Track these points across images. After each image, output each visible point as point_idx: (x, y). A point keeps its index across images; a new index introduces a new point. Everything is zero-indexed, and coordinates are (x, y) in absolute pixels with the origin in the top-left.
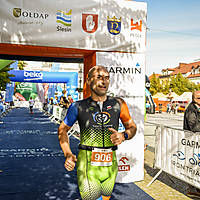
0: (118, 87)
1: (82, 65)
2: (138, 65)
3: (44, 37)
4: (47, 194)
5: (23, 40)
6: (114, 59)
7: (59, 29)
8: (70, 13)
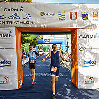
2: (97, 34)
4: (58, 93)
5: (45, 25)
6: (86, 32)
7: (60, 20)
8: (64, 12)
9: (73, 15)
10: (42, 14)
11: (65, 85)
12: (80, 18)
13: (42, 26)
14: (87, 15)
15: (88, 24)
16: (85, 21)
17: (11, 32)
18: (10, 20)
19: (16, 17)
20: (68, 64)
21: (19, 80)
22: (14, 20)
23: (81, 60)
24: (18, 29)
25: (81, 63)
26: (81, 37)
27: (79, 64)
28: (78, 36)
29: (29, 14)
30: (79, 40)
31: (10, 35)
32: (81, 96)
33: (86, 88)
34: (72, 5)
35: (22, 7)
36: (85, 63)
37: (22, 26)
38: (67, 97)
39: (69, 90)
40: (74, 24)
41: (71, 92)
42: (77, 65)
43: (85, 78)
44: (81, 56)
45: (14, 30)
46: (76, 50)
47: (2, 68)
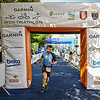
0: (98, 45)
1: (80, 35)
4: (66, 93)
5: (54, 25)
7: (69, 19)
8: (74, 11)
9: (83, 15)
10: (51, 14)
11: (74, 85)
12: (90, 18)
13: (51, 26)
14: (98, 14)
15: (98, 23)
16: (95, 21)
17: (20, 32)
18: (20, 20)
19: (26, 16)
20: (77, 64)
21: (28, 80)
22: (23, 20)
23: (90, 61)
24: (28, 28)
25: (90, 63)
26: (91, 37)
27: (88, 64)
28: (88, 35)
29: (38, 14)
30: (89, 40)
31: (20, 34)
32: (90, 97)
33: (95, 89)
34: (82, 4)
35: (31, 7)
36: (95, 63)
37: (31, 25)
38: (76, 97)
39: (78, 91)
40: (84, 24)
41: (80, 92)
42: (87, 65)
43: (94, 78)
44: (91, 56)
45: (23, 30)
46: (86, 50)
47: (12, 67)
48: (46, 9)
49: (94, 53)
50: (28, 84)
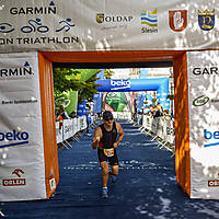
0: (214, 90)
3: (129, 41)
4: (138, 208)
5: (108, 46)
6: (208, 58)
7: (144, 31)
8: (155, 12)
11: (159, 190)
13: (100, 47)
14: (212, 18)
15: (213, 40)
16: (205, 32)
17: (27, 64)
18: (26, 36)
19: (39, 26)
21: (48, 178)
22: (34, 35)
23: (196, 129)
24: (45, 56)
25: (196, 135)
26: (197, 72)
29: (69, 20)
30: (192, 80)
35: (52, 4)
36: (208, 136)
37: (53, 47)
38: (160, 217)
39: (166, 202)
41: (171, 205)
42: (188, 140)
43: (206, 172)
44: (197, 117)
45: (34, 59)
48: (87, 9)
49: (203, 111)
50: (48, 188)
